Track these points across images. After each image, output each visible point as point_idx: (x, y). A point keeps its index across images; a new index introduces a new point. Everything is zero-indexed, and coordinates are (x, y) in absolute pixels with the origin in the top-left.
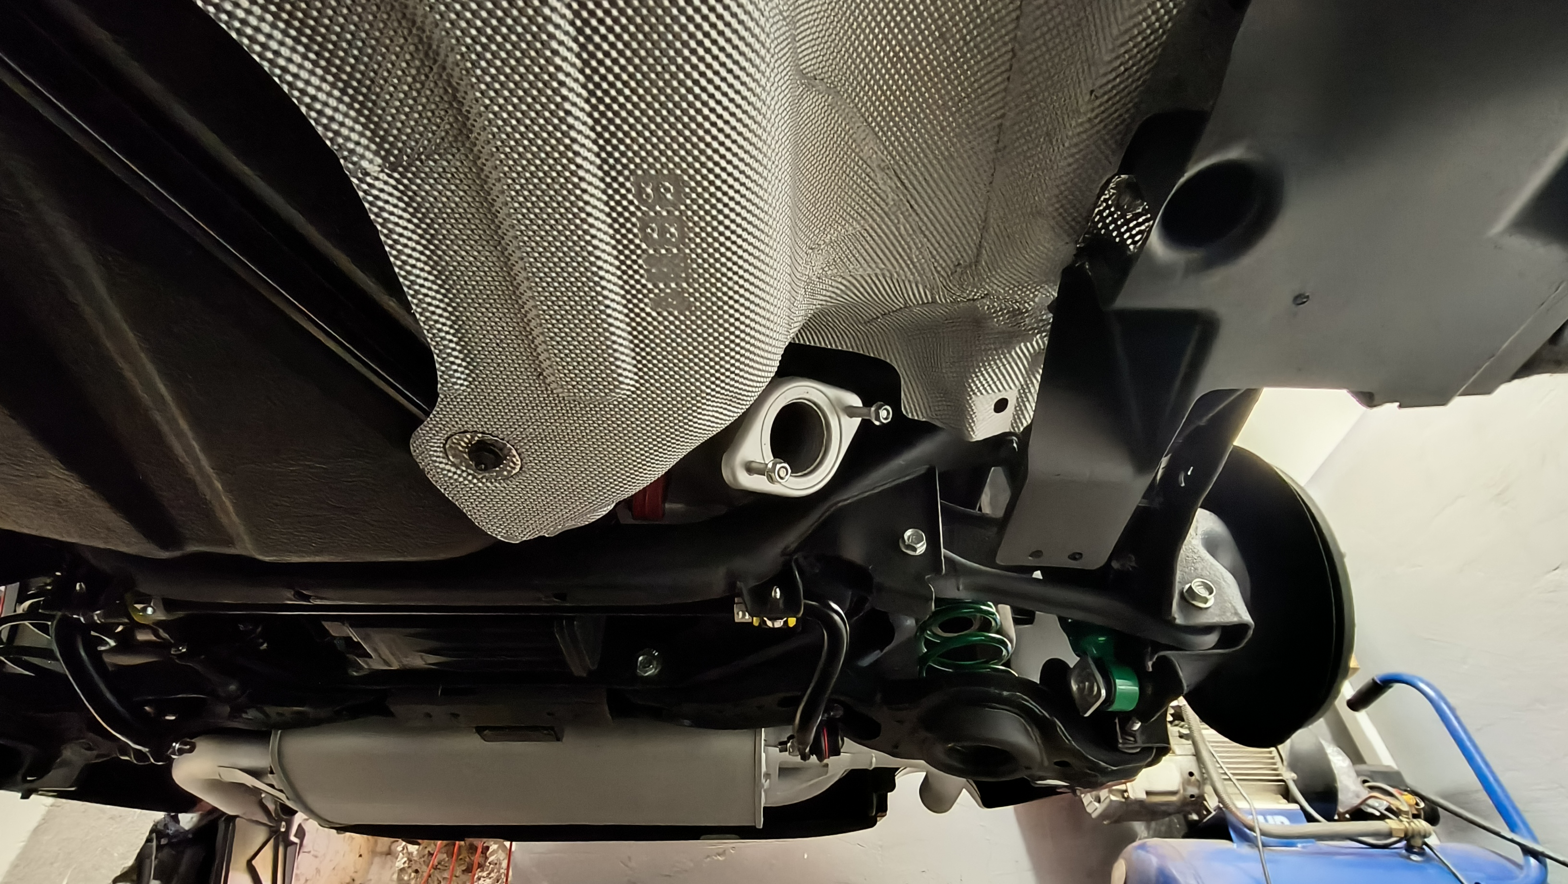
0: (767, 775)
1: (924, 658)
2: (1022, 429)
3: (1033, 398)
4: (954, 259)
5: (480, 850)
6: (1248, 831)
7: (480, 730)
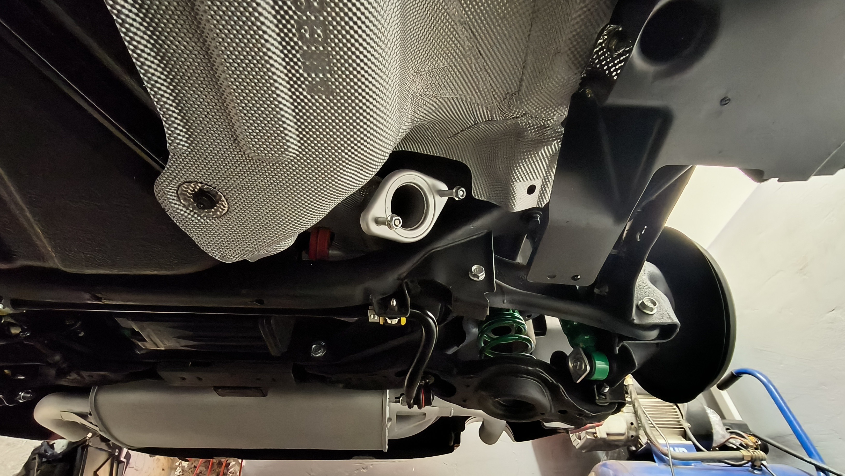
0: (390, 419)
1: (483, 349)
2: (543, 205)
3: (550, 185)
4: (505, 90)
5: (224, 465)
6: (664, 456)
7: (216, 389)
